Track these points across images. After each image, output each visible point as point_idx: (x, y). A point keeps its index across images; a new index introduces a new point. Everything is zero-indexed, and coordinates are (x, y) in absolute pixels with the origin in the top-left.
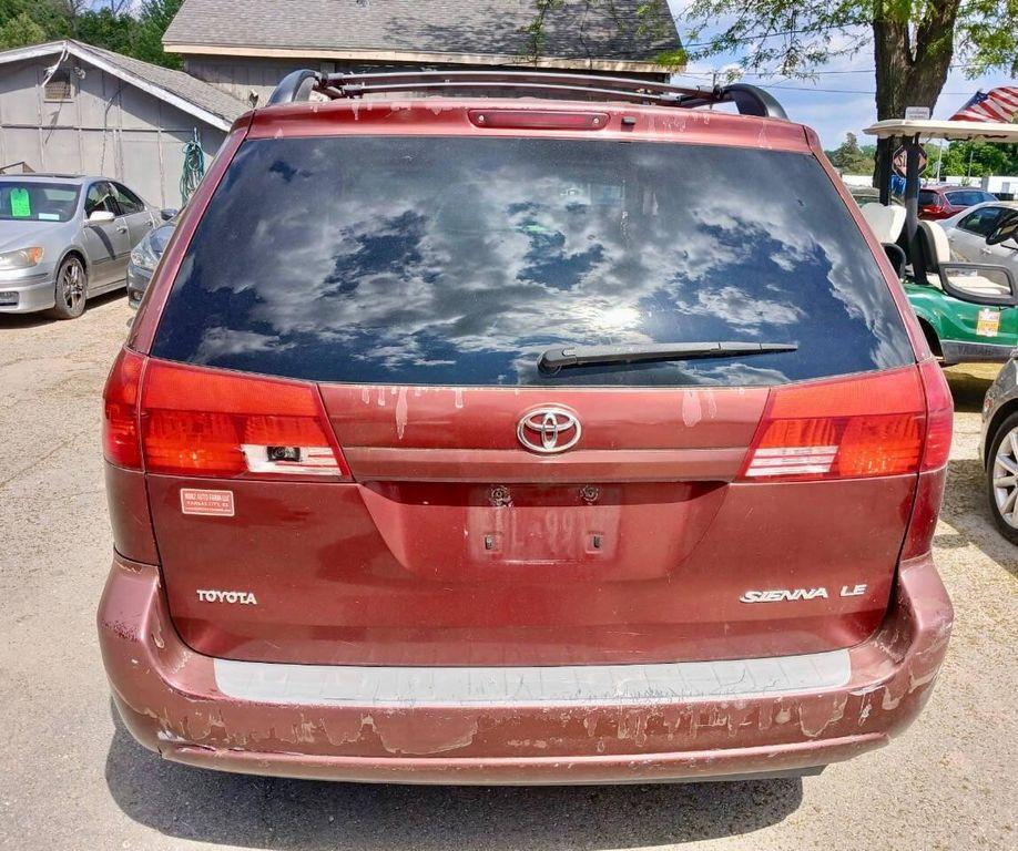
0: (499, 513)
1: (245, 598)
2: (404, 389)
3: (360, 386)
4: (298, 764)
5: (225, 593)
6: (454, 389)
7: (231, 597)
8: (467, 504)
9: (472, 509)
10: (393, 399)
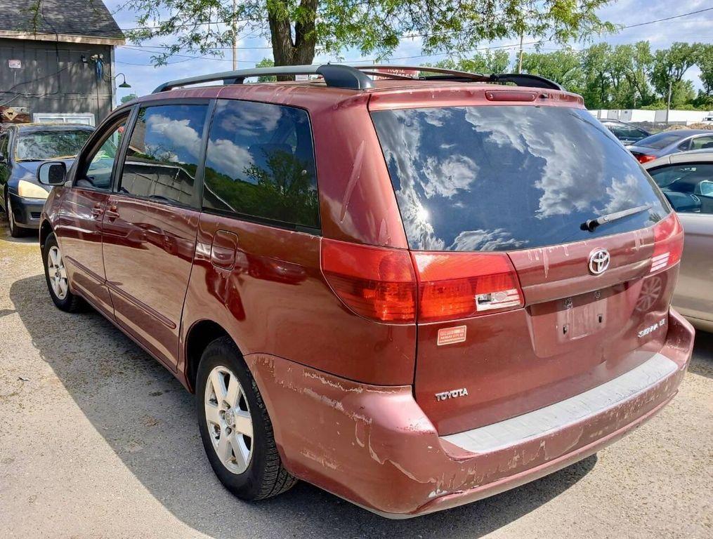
0: (568, 313)
1: (462, 392)
2: (544, 249)
3: (525, 251)
4: (504, 484)
5: (451, 392)
6: (563, 246)
7: (455, 394)
8: (556, 311)
9: (559, 312)
10: (541, 255)
